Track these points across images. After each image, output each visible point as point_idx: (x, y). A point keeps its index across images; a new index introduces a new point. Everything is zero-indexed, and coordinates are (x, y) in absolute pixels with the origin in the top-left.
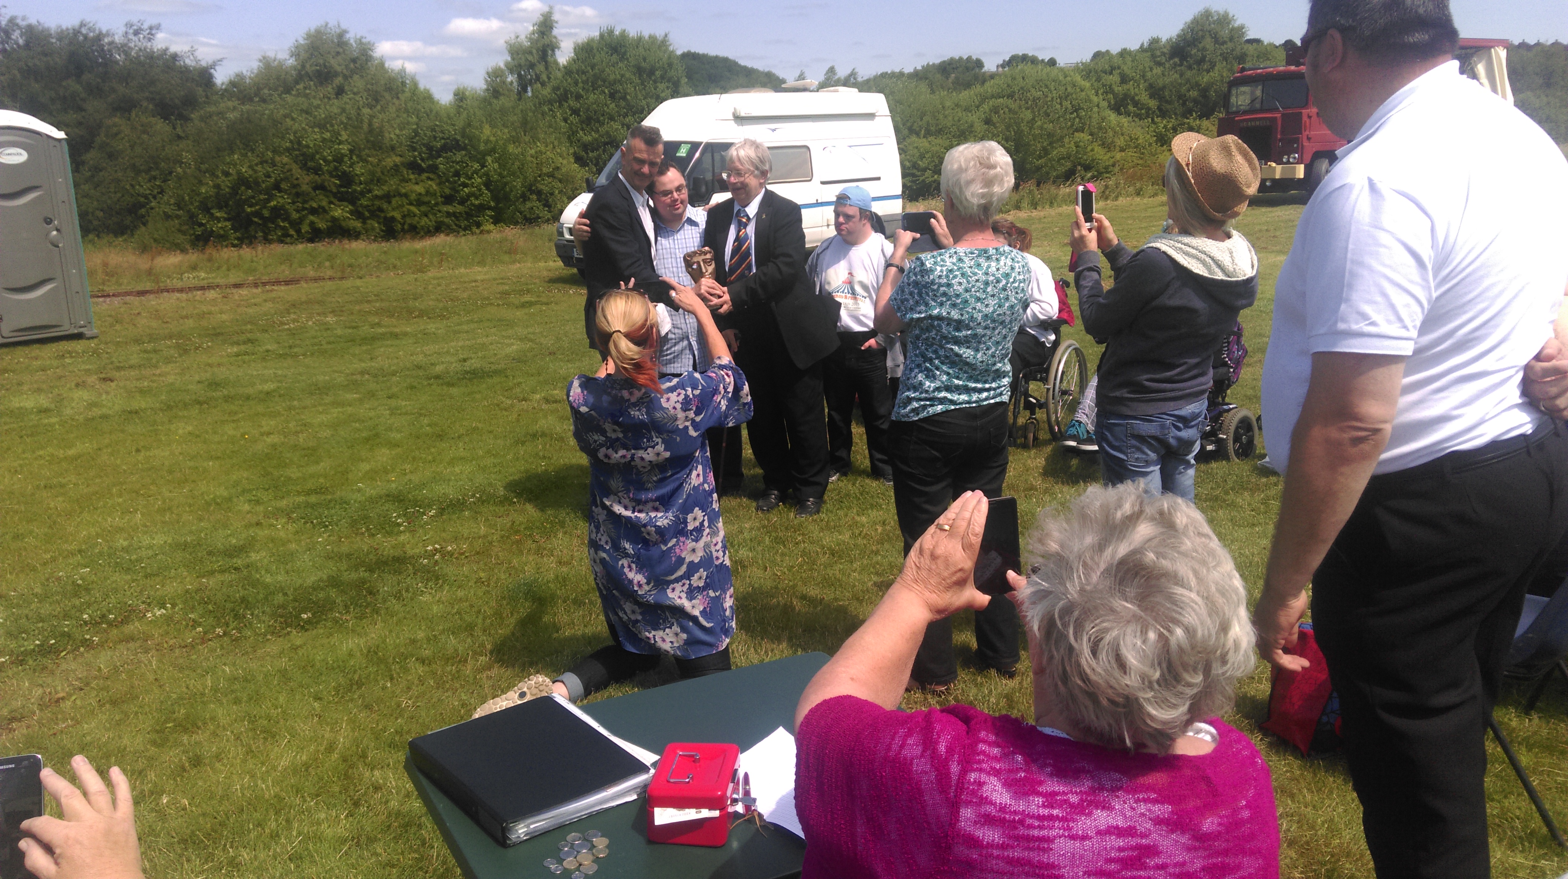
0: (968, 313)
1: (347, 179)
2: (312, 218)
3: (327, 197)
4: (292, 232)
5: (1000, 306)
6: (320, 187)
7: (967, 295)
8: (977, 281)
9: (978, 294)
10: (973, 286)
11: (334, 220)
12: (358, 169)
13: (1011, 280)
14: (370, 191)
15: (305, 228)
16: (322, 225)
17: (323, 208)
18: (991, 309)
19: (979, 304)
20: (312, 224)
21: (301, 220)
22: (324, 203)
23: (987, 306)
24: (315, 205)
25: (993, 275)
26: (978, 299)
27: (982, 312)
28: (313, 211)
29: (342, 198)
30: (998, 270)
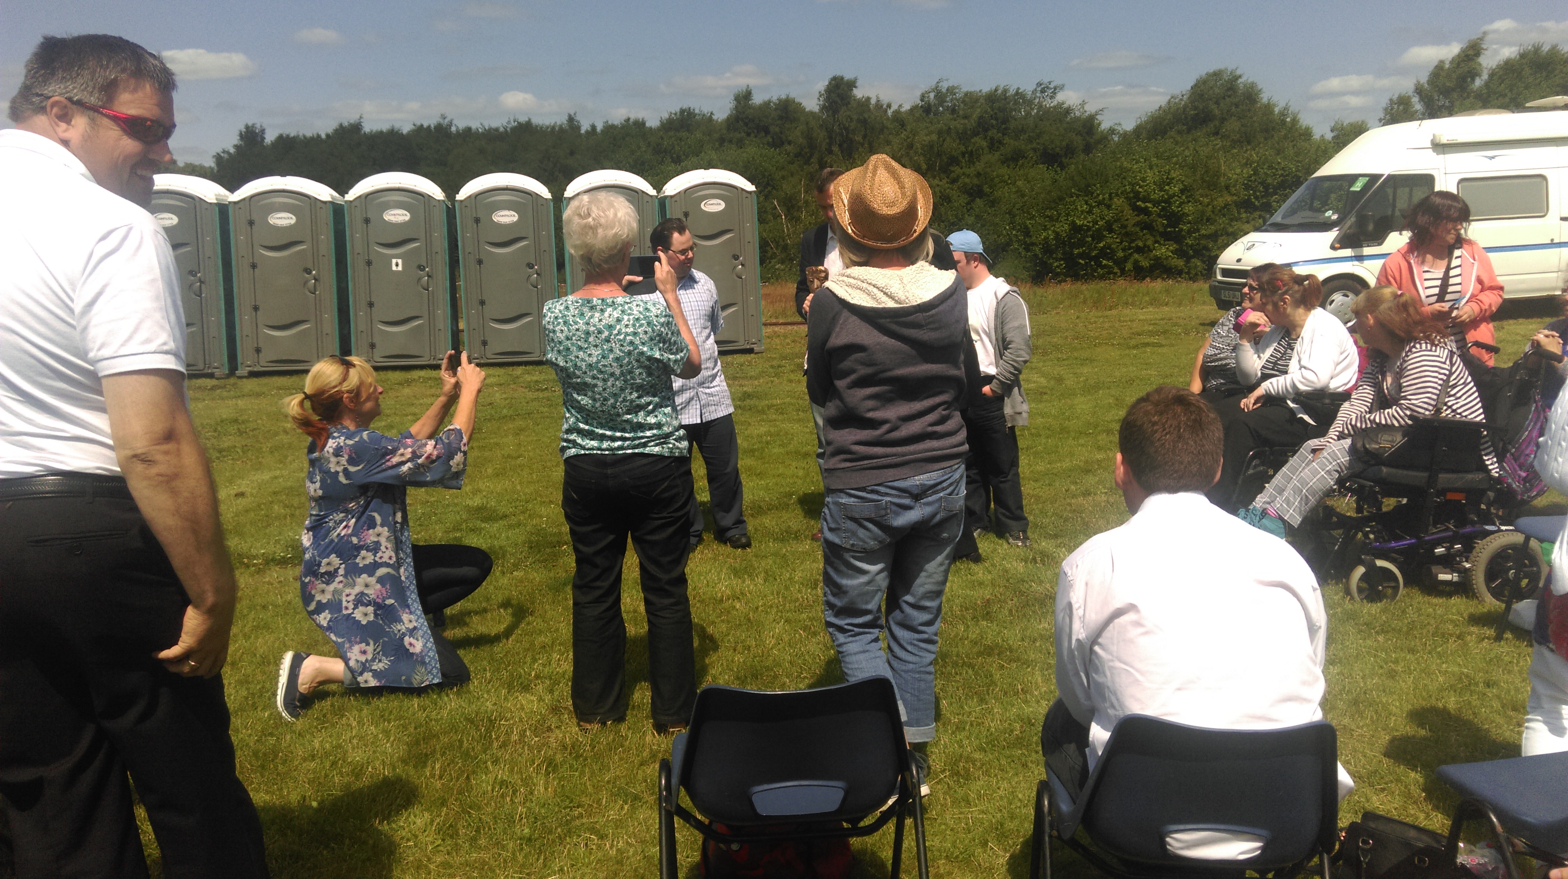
0: (572, 361)
1: (1175, 219)
2: (1136, 256)
3: (1154, 236)
4: (1116, 270)
5: (604, 357)
6: (1148, 227)
7: (568, 342)
8: (577, 330)
9: (579, 343)
10: (574, 335)
11: (1157, 259)
12: (1189, 208)
13: (615, 332)
14: (1198, 230)
15: (1129, 266)
16: (1145, 263)
17: (1148, 247)
18: (595, 360)
19: (581, 353)
20: (1136, 262)
21: (1126, 259)
22: (1149, 243)
23: (590, 355)
24: (1140, 244)
25: (595, 326)
26: (580, 348)
27: (585, 361)
28: (1139, 250)
29: (1167, 237)
30: (600, 320)
